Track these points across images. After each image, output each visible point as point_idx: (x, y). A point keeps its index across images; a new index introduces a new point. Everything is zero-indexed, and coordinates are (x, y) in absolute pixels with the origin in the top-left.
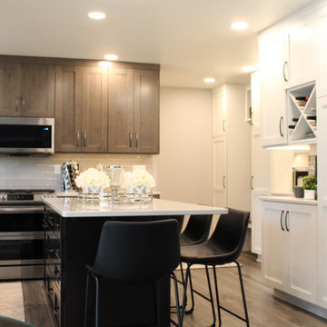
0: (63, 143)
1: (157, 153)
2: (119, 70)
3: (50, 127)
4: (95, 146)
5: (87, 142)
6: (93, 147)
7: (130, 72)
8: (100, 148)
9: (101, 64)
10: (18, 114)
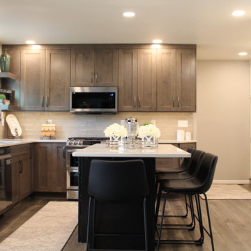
0: (125, 104)
1: (195, 112)
2: (166, 50)
3: (114, 93)
4: (149, 107)
5: (142, 104)
6: (146, 107)
7: (173, 51)
8: (151, 108)
9: (152, 46)
10: (93, 84)
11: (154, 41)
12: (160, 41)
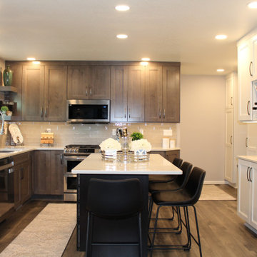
1: (179, 122)
3: (107, 106)
7: (160, 68)
8: (139, 119)
9: (141, 63)
10: (87, 97)
11: (143, 59)
12: (148, 59)
